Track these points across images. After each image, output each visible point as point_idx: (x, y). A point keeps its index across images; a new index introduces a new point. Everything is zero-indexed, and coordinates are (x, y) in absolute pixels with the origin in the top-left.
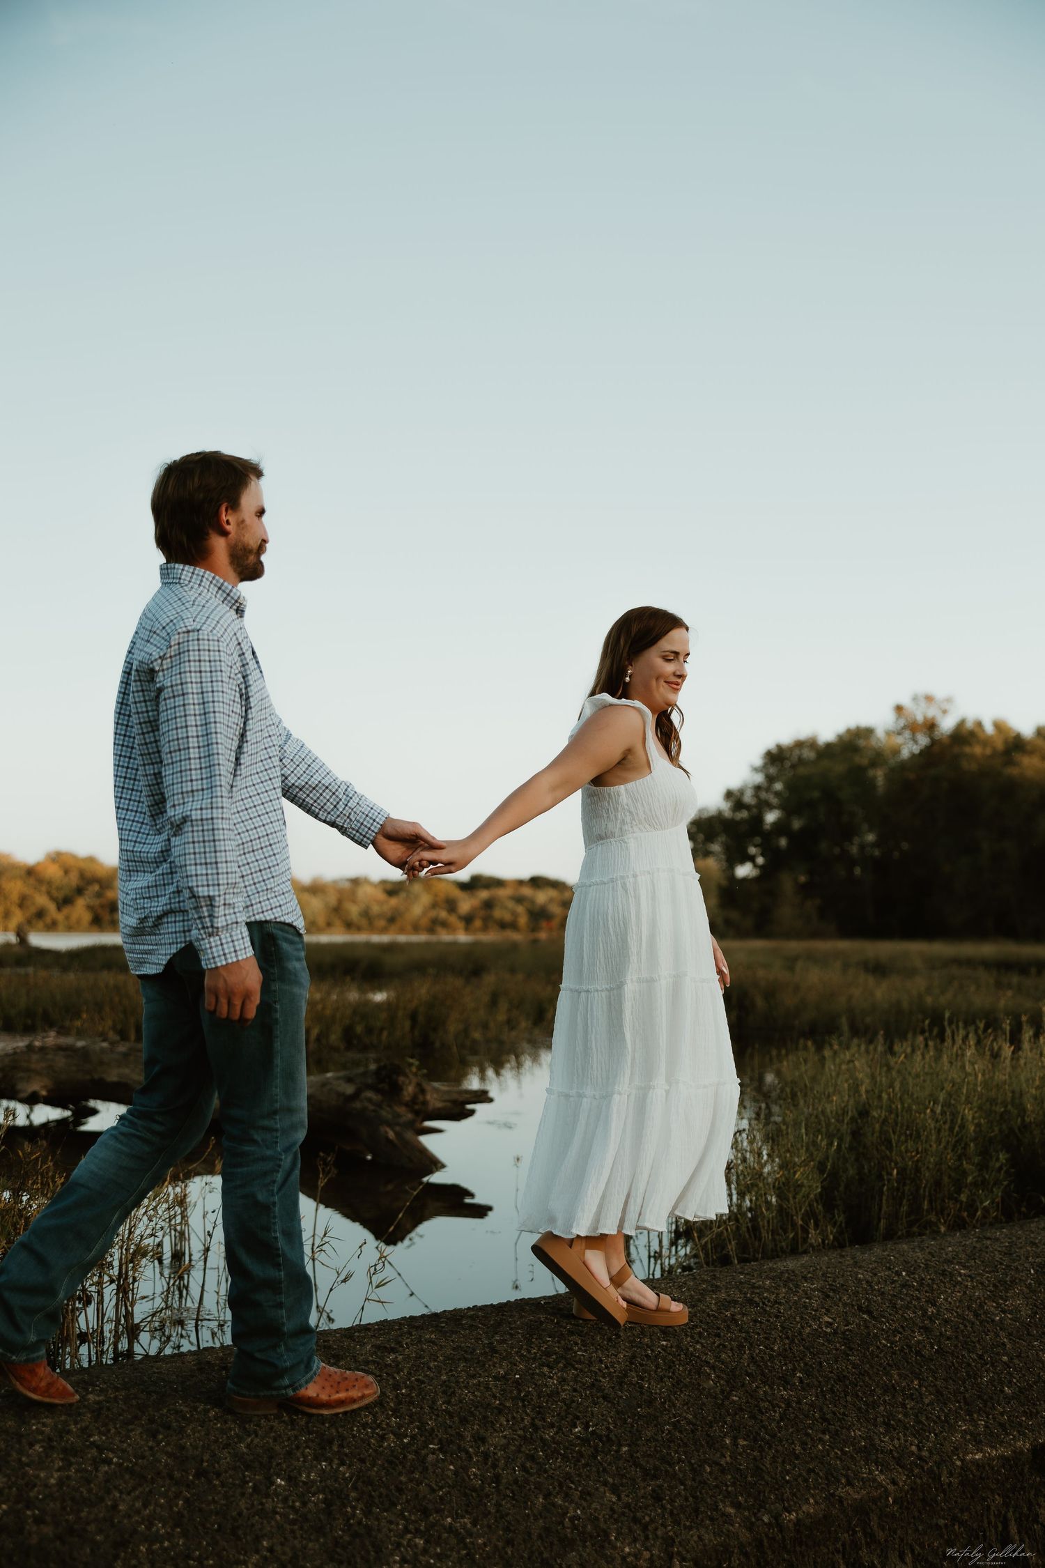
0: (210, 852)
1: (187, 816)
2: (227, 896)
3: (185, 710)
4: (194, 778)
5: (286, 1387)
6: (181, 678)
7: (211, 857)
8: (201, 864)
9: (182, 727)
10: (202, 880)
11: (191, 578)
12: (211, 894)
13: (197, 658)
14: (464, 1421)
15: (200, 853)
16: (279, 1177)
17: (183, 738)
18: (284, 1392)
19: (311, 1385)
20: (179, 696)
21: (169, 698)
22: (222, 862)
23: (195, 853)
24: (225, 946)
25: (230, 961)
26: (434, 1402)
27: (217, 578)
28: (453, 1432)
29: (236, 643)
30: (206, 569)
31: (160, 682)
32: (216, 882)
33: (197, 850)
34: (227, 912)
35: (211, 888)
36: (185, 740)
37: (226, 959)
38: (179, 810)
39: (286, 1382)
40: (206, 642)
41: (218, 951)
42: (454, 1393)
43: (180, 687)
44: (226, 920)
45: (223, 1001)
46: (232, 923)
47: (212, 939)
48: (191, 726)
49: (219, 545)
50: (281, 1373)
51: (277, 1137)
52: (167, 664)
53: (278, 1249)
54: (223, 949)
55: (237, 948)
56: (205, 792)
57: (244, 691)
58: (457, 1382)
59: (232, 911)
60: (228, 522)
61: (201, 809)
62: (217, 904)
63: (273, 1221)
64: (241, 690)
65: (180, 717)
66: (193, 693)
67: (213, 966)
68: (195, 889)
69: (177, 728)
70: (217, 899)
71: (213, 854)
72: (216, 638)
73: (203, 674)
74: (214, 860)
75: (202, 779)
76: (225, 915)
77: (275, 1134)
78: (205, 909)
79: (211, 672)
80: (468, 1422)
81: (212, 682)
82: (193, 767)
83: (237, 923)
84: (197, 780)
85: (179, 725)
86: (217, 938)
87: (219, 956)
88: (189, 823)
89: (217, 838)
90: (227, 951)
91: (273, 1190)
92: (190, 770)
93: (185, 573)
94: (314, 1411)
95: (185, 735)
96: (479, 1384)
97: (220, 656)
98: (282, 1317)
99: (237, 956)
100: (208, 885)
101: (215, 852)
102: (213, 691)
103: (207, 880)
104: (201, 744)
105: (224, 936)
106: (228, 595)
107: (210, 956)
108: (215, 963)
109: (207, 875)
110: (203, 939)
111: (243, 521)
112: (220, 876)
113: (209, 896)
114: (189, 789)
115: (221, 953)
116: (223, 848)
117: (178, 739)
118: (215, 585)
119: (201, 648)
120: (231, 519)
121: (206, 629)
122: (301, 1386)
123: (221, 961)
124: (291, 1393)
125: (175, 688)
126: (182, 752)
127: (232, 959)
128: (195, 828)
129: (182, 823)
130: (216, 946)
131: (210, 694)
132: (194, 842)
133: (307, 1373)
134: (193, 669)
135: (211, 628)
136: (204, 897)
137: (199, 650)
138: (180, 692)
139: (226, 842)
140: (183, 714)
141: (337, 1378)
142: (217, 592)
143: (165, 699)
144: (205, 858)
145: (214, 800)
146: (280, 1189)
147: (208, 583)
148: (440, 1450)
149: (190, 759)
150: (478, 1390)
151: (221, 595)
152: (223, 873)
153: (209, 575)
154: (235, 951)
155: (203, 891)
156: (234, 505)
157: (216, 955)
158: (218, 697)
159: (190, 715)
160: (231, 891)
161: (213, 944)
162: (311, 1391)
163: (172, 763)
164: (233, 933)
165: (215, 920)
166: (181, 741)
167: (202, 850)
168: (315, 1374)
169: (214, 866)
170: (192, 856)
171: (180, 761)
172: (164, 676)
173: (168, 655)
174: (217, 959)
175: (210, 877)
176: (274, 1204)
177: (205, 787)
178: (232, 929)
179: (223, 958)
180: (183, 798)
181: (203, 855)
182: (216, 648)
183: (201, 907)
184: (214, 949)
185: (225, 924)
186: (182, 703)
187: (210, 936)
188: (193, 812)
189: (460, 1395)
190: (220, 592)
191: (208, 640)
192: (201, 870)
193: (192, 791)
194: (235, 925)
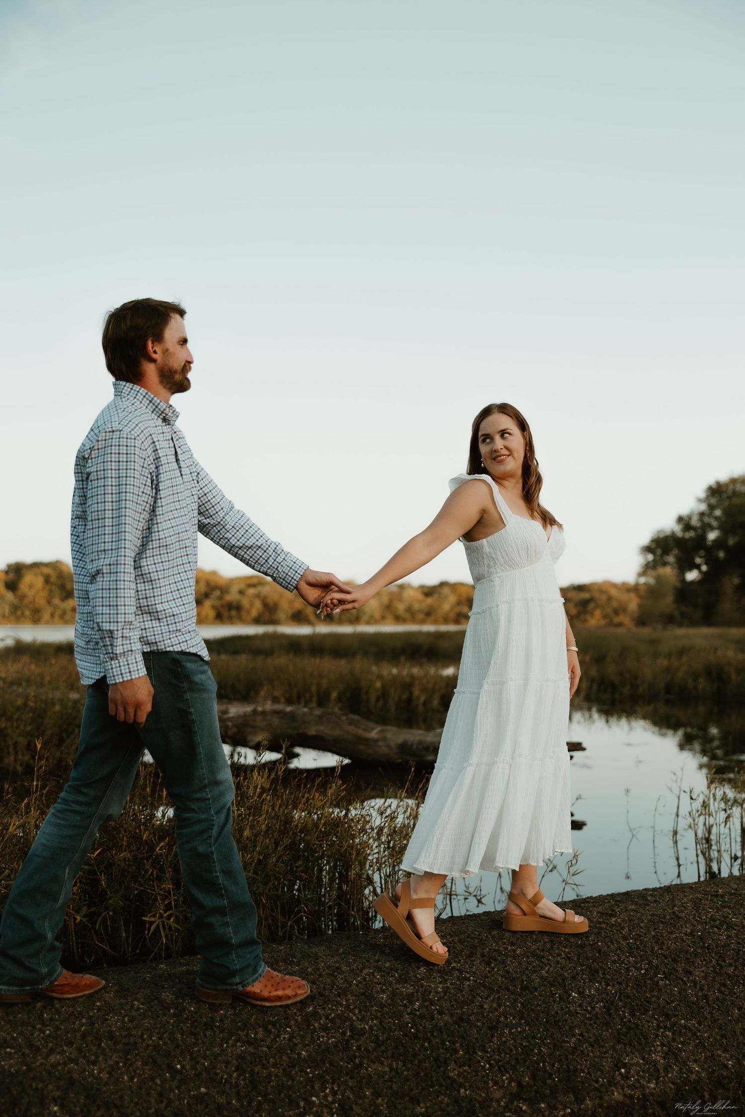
0: (113, 597)
1: (100, 570)
2: (125, 631)
3: (104, 490)
4: (106, 540)
5: (237, 984)
6: (104, 466)
7: (113, 601)
8: (106, 606)
9: (101, 503)
10: (106, 618)
11: (130, 392)
12: (112, 628)
13: (117, 452)
14: (675, 961)
15: (106, 597)
16: (214, 832)
17: (101, 511)
18: (235, 987)
19: (256, 984)
20: (101, 479)
21: (94, 480)
22: (121, 605)
23: (102, 598)
24: (122, 668)
25: (125, 679)
26: (653, 948)
27: (149, 393)
28: (670, 968)
29: (152, 441)
30: (142, 386)
31: (89, 467)
32: (116, 620)
33: (104, 595)
34: (124, 642)
35: (112, 624)
36: (103, 512)
37: (123, 677)
38: (95, 564)
39: (237, 980)
40: (125, 440)
41: (117, 671)
42: (663, 943)
43: (102, 472)
44: (123, 649)
45: (121, 709)
46: (128, 651)
47: (113, 662)
48: (108, 502)
49: (150, 370)
50: (234, 974)
51: (210, 804)
52: (95, 454)
53: (220, 884)
54: (121, 670)
55: (132, 670)
56: (114, 551)
57: (154, 478)
58: (662, 936)
59: (128, 642)
60: (155, 352)
61: (110, 565)
62: (115, 636)
63: (213, 865)
64: (152, 477)
65: (101, 494)
66: (112, 477)
67: (114, 682)
68: (101, 624)
69: (98, 503)
70: (116, 632)
71: (115, 599)
72: (133, 437)
73: (121, 463)
74: (115, 603)
75: (112, 542)
76: (123, 645)
77: (207, 802)
78: (107, 639)
79: (127, 462)
80: (678, 962)
81: (127, 469)
82: (107, 532)
83: (132, 651)
84: (108, 542)
85: (99, 501)
86: (117, 661)
87: (118, 675)
88: (101, 575)
89: (118, 587)
90: (123, 672)
91: (210, 843)
92: (105, 534)
93: (126, 388)
94: (258, 1003)
95: (103, 508)
96: (677, 937)
97: (135, 450)
98: (230, 933)
99: (131, 676)
100: (110, 622)
101: (117, 597)
102: (126, 477)
103: (110, 618)
104: (114, 516)
105: (122, 660)
106: (157, 407)
107: (112, 675)
108: (115, 680)
109: (110, 614)
110: (107, 662)
111: (167, 350)
112: (119, 616)
113: (110, 630)
114: (103, 549)
115: (119, 673)
116: (122, 595)
117: (98, 511)
118: (147, 399)
119: (121, 444)
120: (158, 349)
121: (126, 430)
122: (248, 984)
123: (119, 679)
124: (240, 988)
125: (99, 473)
126: (100, 521)
127: (127, 677)
128: (105, 579)
129: (96, 575)
130: (116, 667)
131: (124, 479)
132: (102, 589)
133: (254, 974)
134: (113, 460)
135: (130, 430)
136: (106, 630)
137: (119, 446)
138: (103, 476)
139: (126, 591)
140: (103, 492)
141: (278, 980)
142: (148, 404)
143: (91, 481)
144: (110, 601)
145: (119, 558)
146: (215, 842)
147: (142, 397)
148: (666, 978)
149: (105, 526)
150: (678, 942)
151: (152, 407)
152: (121, 614)
153: (143, 391)
154: (130, 672)
155: (106, 626)
156: (159, 337)
157: (115, 674)
158: (130, 481)
159: (108, 494)
160: (128, 627)
161: (114, 666)
162: (256, 988)
163: (93, 529)
164: (129, 658)
165: (115, 648)
166: (100, 513)
167: (108, 595)
168: (260, 975)
169: (115, 608)
170: (101, 599)
171: (99, 527)
172: (92, 462)
173: (96, 447)
174: (116, 677)
175: (111, 616)
176: (212, 853)
177: (114, 548)
178: (128, 655)
179: (120, 676)
180: (98, 555)
181: (108, 599)
182: (133, 444)
183: (105, 638)
184: (114, 670)
185: (122, 651)
186: (103, 484)
187: (112, 660)
188: (104, 567)
189: (667, 944)
190: (151, 404)
191: (127, 438)
192: (106, 610)
193: (104, 550)
194: (130, 653)
